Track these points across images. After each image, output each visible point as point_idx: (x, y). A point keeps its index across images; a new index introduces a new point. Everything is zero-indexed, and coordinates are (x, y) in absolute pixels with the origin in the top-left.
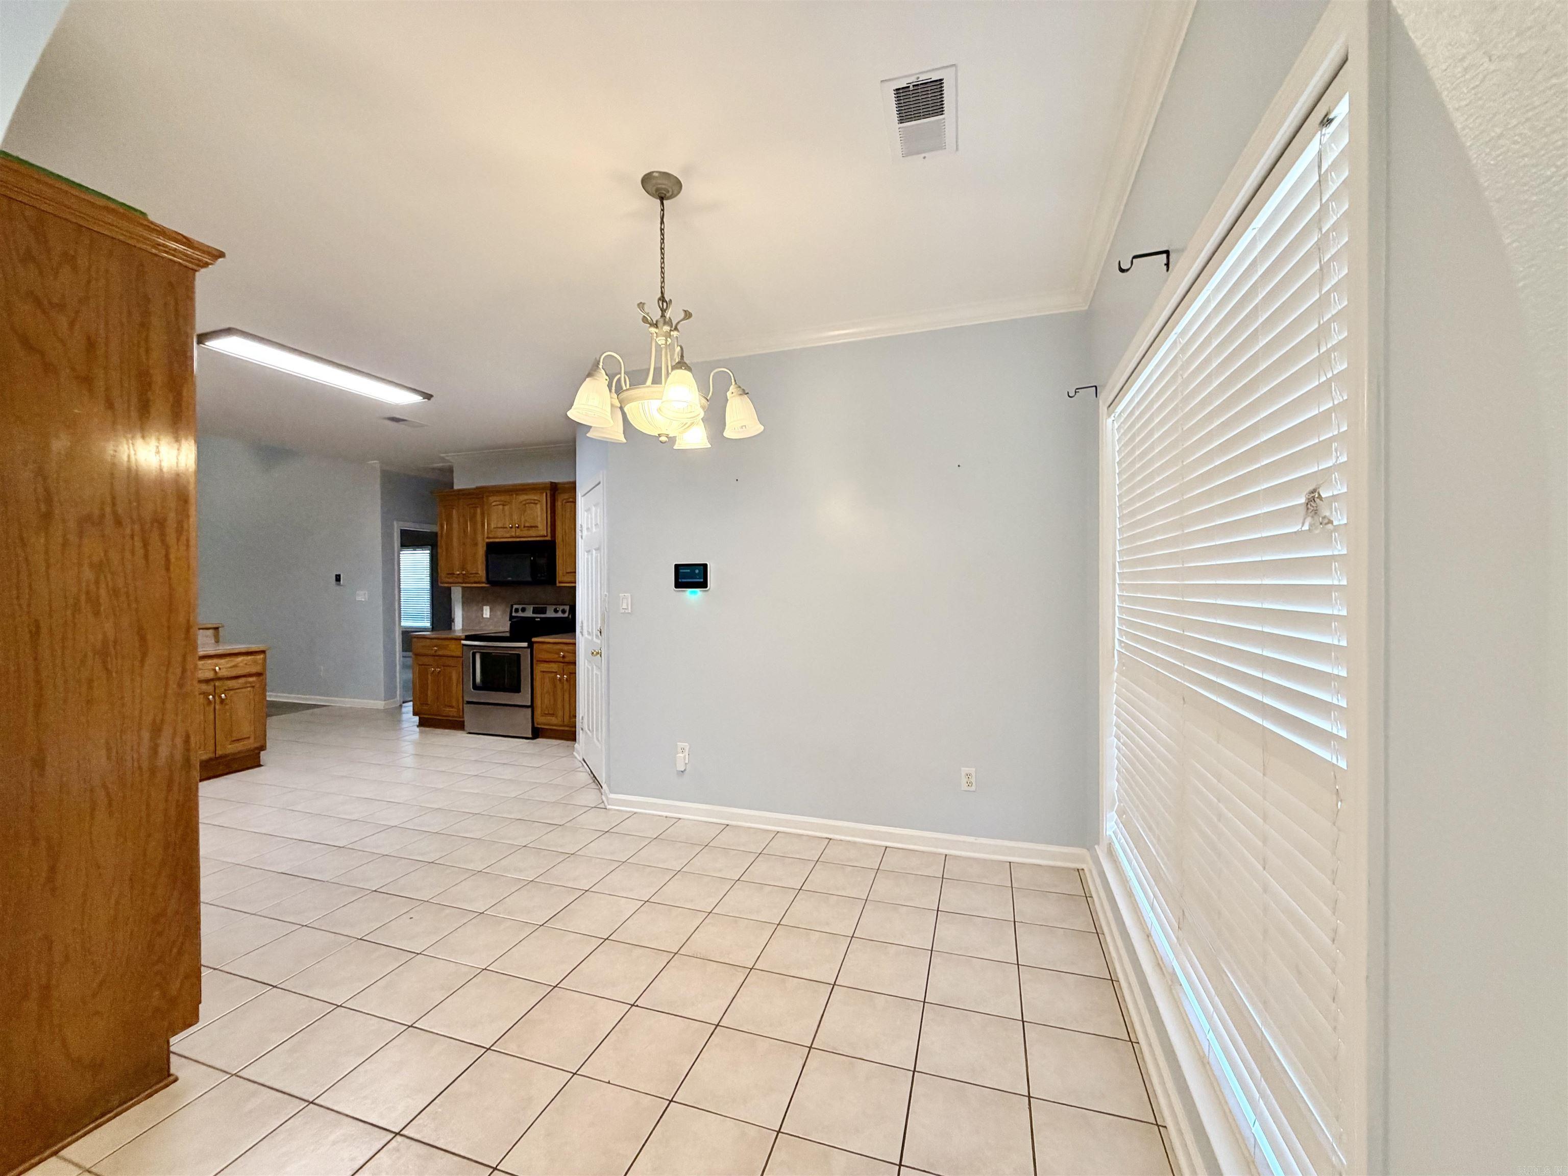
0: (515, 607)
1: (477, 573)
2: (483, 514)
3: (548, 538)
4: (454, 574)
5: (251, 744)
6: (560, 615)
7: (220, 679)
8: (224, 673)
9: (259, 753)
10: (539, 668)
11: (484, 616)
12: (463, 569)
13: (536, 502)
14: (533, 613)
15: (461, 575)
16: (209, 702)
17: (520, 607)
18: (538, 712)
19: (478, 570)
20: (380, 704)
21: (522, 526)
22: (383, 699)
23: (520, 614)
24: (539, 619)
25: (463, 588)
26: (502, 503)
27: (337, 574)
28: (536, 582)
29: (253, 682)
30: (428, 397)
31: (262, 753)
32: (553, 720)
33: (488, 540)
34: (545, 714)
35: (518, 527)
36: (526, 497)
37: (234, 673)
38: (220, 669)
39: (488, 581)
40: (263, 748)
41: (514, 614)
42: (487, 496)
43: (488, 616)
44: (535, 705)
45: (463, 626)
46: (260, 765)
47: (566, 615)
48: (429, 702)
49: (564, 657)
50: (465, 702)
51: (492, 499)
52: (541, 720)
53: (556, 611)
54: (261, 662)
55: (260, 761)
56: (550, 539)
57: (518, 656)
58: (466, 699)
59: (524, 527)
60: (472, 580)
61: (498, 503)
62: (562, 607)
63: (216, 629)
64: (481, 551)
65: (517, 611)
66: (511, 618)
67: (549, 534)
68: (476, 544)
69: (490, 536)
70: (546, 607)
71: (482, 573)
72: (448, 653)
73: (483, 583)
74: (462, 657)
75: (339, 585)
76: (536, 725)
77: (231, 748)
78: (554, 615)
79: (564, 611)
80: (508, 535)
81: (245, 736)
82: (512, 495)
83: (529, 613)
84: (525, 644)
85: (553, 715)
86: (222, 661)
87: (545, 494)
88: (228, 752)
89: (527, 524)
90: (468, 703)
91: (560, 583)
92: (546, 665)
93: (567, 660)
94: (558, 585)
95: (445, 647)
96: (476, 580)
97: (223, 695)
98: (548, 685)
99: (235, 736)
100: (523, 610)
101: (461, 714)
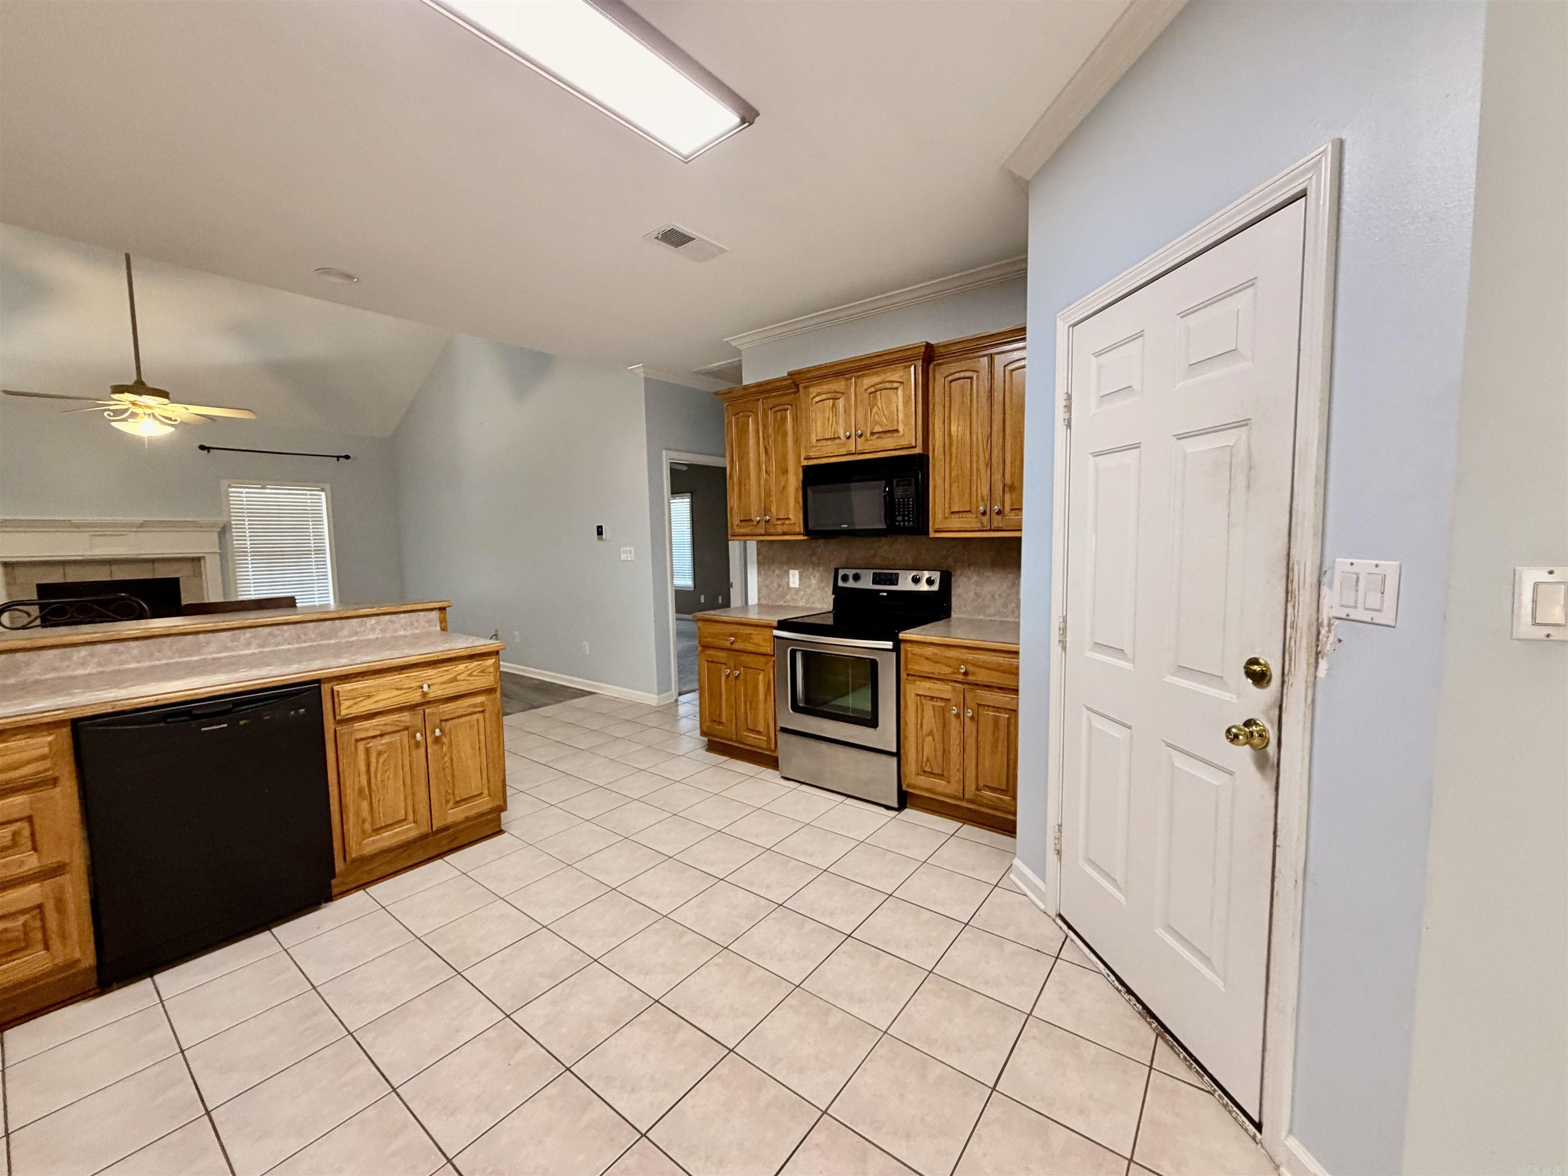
0: (841, 572)
1: (788, 519)
2: (795, 418)
3: (918, 450)
4: (751, 520)
5: (484, 804)
6: (924, 587)
7: (429, 702)
8: (436, 692)
9: (500, 814)
10: (912, 690)
11: (791, 586)
12: (767, 511)
13: (895, 385)
14: (874, 582)
15: (763, 524)
16: (417, 745)
17: (851, 573)
18: (911, 766)
19: (787, 512)
20: (652, 699)
21: (868, 434)
22: (656, 692)
23: (851, 584)
24: (885, 594)
25: (759, 542)
26: (829, 396)
27: (599, 525)
28: (892, 530)
29: (482, 704)
30: (748, 116)
31: (503, 814)
32: (940, 785)
33: (805, 463)
34: (925, 772)
35: (861, 436)
36: (875, 379)
37: (451, 690)
38: (429, 686)
39: (807, 532)
40: (503, 808)
41: (841, 584)
42: (805, 388)
43: (797, 585)
44: (902, 751)
45: (759, 599)
46: (501, 832)
47: (935, 588)
48: (724, 720)
49: (966, 674)
50: (778, 728)
51: (814, 391)
52: (918, 783)
53: (916, 580)
54: (492, 670)
55: (500, 825)
56: (921, 452)
57: (874, 663)
58: (781, 724)
59: (872, 434)
60: (780, 529)
61: (824, 397)
62: (926, 574)
63: (442, 609)
64: (794, 480)
65: (845, 578)
66: (836, 590)
67: (920, 442)
68: (785, 472)
69: (812, 454)
70: (898, 574)
71: (795, 515)
72: (749, 647)
73: (799, 534)
74: (774, 655)
75: (601, 539)
76: (904, 788)
77: (455, 815)
78: (911, 587)
79: (930, 582)
80: (843, 451)
81: (475, 793)
82: (850, 379)
83: (866, 583)
84: (889, 645)
85: (941, 776)
86: (431, 672)
87: (912, 368)
88: (450, 820)
89: (878, 429)
90: (784, 730)
91: (936, 531)
92: (928, 684)
93: (971, 678)
94: (932, 535)
95: (748, 637)
96: (786, 528)
97: (437, 731)
98: (930, 720)
99: (461, 793)
100: (857, 578)
101: (773, 746)
